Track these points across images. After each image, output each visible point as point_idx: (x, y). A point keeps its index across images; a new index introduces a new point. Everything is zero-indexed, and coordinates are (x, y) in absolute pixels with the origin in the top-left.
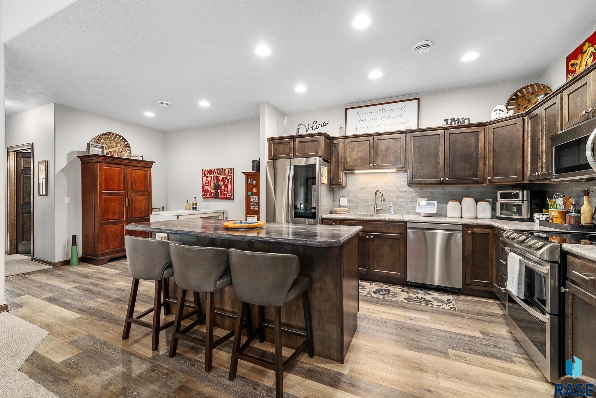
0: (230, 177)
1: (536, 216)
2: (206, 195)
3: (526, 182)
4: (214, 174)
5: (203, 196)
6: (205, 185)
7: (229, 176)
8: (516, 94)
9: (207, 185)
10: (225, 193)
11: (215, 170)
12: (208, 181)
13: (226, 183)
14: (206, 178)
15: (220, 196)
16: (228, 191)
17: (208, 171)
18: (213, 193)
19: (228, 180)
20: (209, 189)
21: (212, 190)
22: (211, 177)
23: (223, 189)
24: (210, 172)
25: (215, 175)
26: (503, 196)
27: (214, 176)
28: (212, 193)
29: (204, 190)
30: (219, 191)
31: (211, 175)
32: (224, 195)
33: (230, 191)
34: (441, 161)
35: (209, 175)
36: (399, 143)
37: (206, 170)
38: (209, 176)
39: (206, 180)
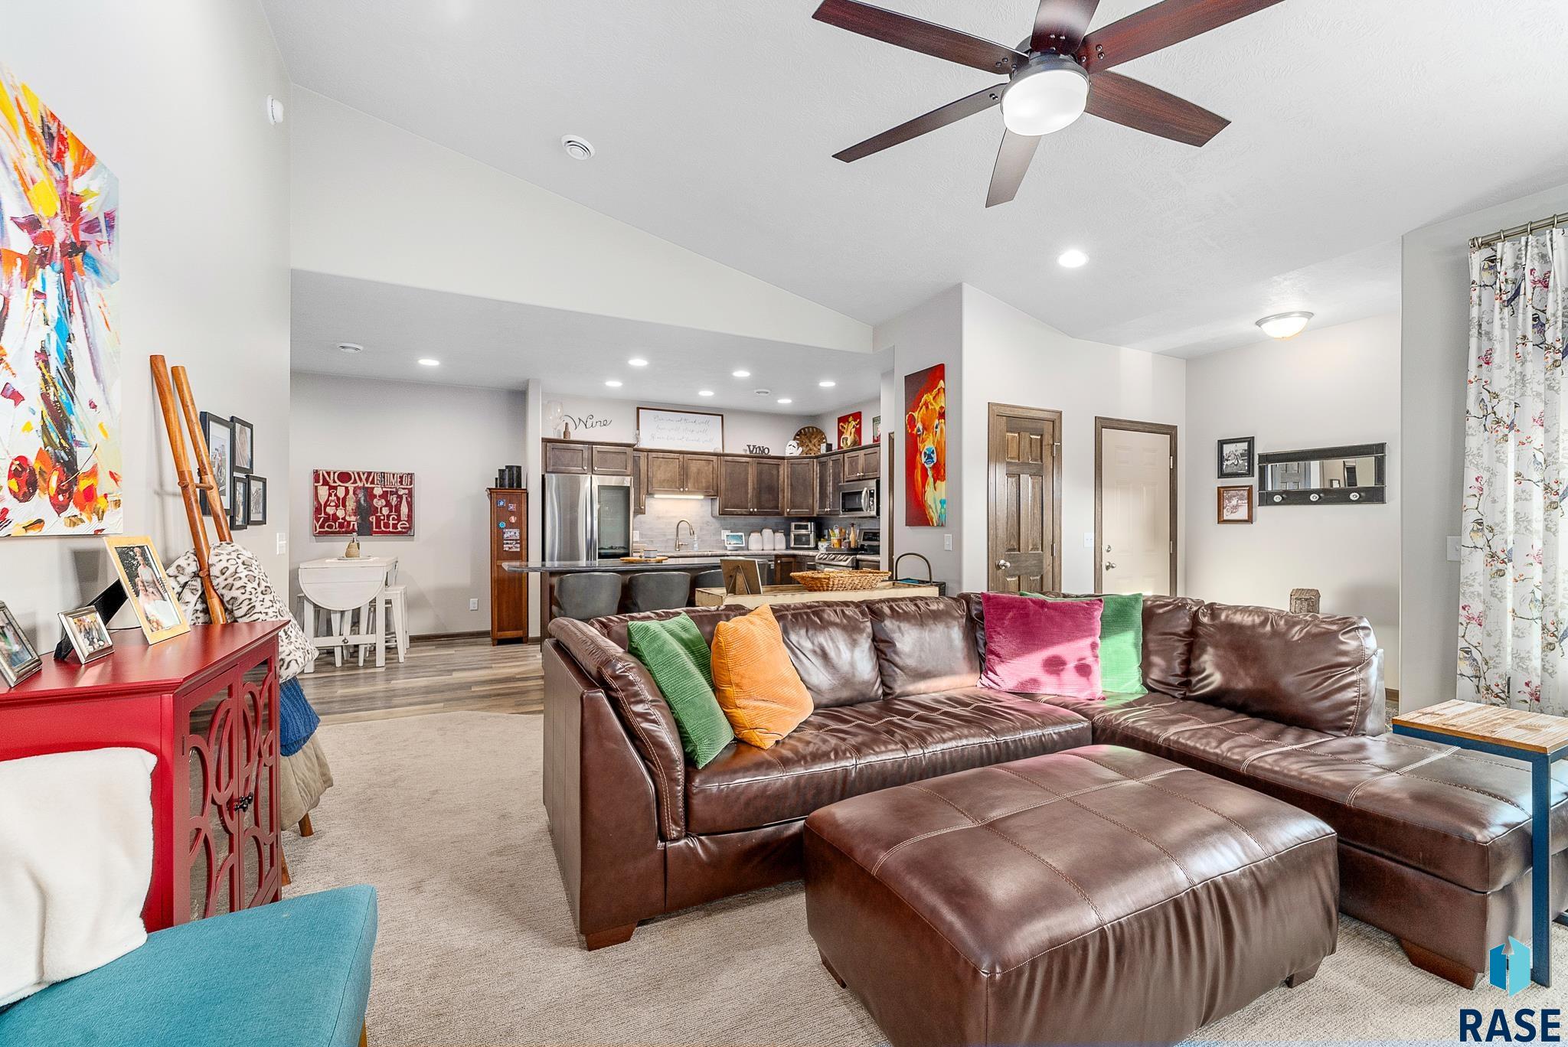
0: (406, 491)
1: (820, 544)
2: (330, 526)
3: (815, 515)
4: (355, 482)
5: (318, 530)
6: (326, 505)
7: (404, 489)
8: (800, 431)
9: (333, 504)
10: (391, 522)
11: (358, 473)
12: (336, 495)
13: (394, 502)
14: (329, 489)
15: (374, 530)
16: (399, 520)
17: (336, 475)
18: (352, 523)
19: (400, 497)
20: (340, 513)
21: (350, 516)
22: (347, 488)
23: (384, 516)
24: (344, 477)
25: (359, 484)
26: (798, 527)
27: (355, 488)
28: (349, 523)
29: (323, 515)
30: (373, 519)
31: (346, 485)
32: (387, 525)
33: (406, 519)
34: (750, 491)
35: (339, 483)
36: (711, 466)
37: (329, 473)
38: (339, 486)
39: (330, 495)
